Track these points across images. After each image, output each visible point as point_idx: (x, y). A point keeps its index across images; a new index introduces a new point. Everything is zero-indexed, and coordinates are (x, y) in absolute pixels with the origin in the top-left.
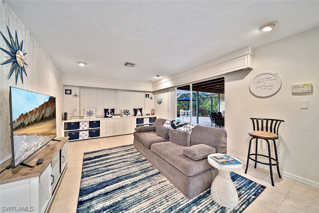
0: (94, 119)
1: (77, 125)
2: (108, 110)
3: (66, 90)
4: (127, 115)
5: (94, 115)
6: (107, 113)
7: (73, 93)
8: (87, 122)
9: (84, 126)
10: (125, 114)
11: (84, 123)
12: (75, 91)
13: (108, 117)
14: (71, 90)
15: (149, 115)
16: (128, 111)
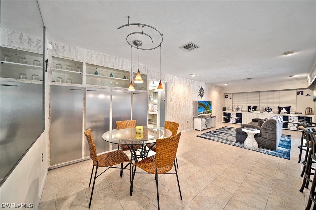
0: (239, 112)
1: (229, 114)
2: (251, 107)
3: (226, 96)
4: (268, 112)
5: (240, 110)
6: (250, 109)
7: (229, 97)
8: (234, 114)
9: (233, 116)
10: (266, 111)
11: (233, 114)
12: (230, 96)
13: (250, 112)
14: (228, 96)
15: (301, 113)
16: (271, 108)
